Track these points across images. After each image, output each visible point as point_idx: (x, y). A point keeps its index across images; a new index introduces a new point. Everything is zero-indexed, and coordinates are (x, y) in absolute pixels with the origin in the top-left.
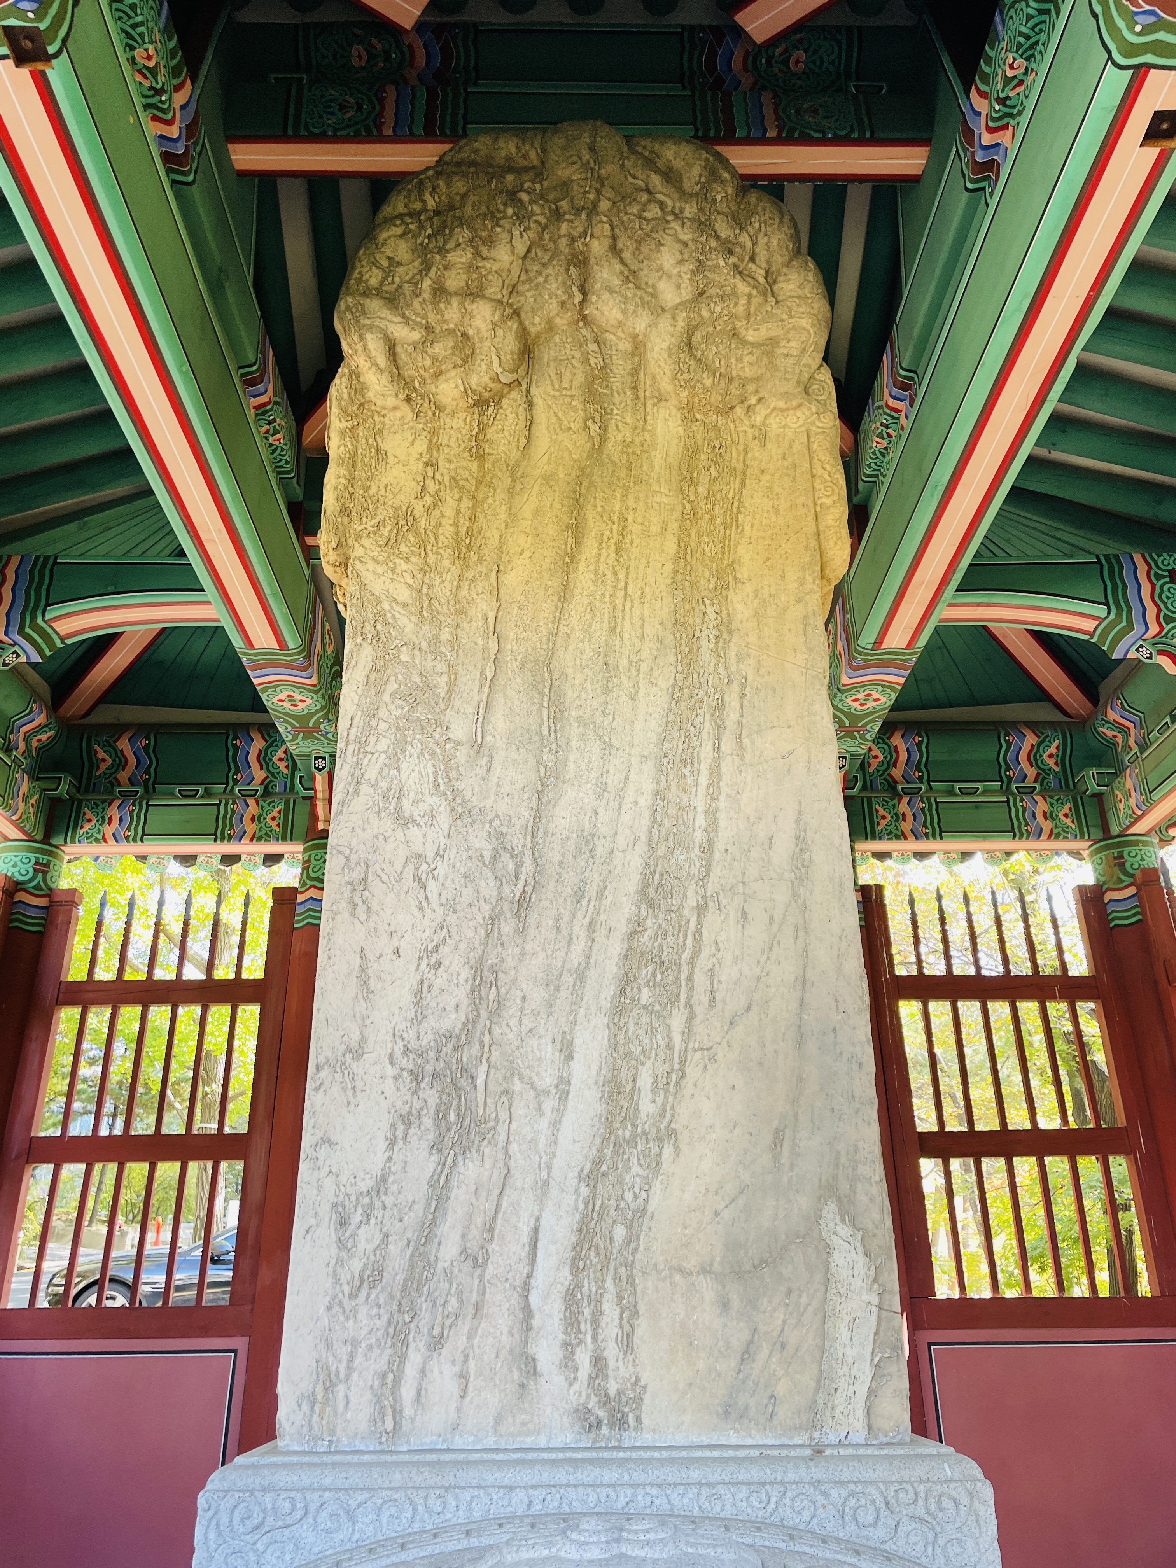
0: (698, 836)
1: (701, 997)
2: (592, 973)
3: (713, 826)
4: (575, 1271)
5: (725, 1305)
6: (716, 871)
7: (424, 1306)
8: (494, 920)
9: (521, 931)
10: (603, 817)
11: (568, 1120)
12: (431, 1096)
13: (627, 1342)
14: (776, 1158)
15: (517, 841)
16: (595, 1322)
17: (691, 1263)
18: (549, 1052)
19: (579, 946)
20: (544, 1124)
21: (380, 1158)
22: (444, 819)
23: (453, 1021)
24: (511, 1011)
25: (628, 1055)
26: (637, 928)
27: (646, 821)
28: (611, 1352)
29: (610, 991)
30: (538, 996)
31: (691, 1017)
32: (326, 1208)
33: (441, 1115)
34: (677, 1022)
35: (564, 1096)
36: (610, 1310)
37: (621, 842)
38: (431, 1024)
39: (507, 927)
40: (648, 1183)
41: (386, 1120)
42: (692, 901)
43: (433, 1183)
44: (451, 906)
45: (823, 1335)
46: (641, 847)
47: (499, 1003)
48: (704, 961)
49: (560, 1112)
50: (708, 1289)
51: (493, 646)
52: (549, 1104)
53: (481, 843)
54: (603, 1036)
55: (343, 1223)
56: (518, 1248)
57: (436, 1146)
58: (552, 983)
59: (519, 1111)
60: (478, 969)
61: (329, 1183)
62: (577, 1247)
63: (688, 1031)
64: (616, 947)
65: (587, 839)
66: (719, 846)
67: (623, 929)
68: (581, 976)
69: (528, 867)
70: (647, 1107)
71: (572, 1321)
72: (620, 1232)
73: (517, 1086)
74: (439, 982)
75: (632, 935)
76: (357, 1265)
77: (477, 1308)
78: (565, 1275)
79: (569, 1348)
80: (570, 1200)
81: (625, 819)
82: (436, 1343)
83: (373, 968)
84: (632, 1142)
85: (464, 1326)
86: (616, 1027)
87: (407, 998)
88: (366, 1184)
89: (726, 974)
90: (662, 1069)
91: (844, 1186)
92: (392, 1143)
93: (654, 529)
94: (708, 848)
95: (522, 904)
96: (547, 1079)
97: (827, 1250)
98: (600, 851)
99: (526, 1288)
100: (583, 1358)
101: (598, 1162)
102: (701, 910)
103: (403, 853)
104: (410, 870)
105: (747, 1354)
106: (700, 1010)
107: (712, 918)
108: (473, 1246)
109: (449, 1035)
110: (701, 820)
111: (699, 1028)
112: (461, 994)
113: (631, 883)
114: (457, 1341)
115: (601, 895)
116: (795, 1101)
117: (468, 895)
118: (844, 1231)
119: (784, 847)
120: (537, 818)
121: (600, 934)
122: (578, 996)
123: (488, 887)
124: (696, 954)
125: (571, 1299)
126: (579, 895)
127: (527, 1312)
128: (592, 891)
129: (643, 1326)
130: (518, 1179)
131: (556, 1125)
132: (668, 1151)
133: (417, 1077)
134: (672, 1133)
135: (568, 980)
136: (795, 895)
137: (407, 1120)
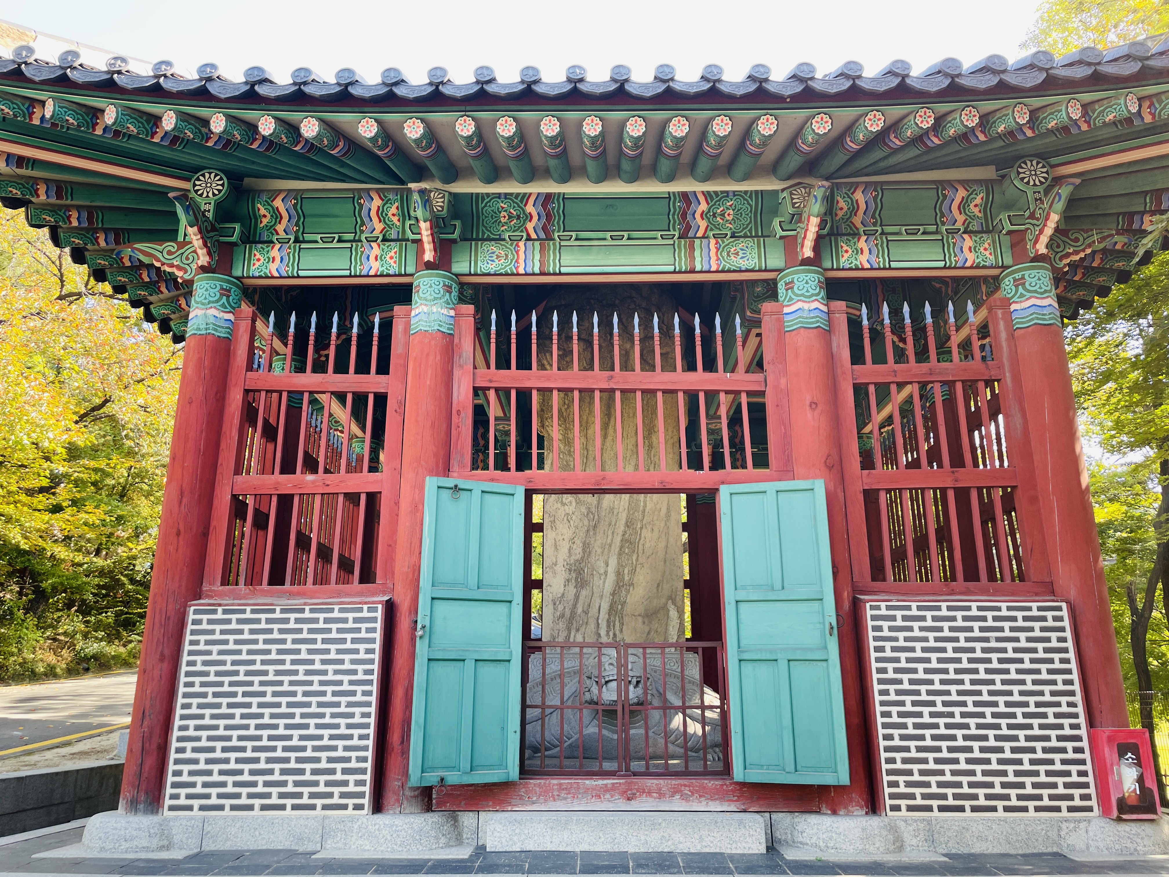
0: (641, 508)
1: (641, 551)
2: (613, 545)
3: (645, 505)
4: (609, 615)
5: (644, 623)
6: (646, 518)
7: (574, 622)
8: (588, 531)
9: (595, 534)
10: (616, 503)
11: (607, 581)
12: (574, 575)
13: (621, 631)
14: (658, 590)
15: (593, 510)
16: (614, 626)
17: (636, 614)
18: (603, 565)
19: (610, 538)
20: (601, 582)
21: (562, 589)
22: (574, 504)
23: (579, 557)
24: (593, 554)
25: (622, 566)
26: (625, 532)
27: (627, 504)
28: (618, 632)
29: (617, 550)
30: (599, 551)
31: (638, 556)
32: (550, 601)
33: (576, 579)
34: (634, 557)
35: (606, 575)
36: (617, 624)
37: (621, 510)
38: (573, 557)
39: (591, 533)
40: (626, 595)
41: (563, 581)
42: (639, 526)
43: (575, 595)
44: (576, 527)
45: (666, 629)
46: (626, 511)
47: (590, 552)
48: (641, 542)
49: (605, 579)
50: (640, 619)
51: (586, 453)
52: (602, 577)
53: (584, 510)
54: (616, 561)
55: (555, 604)
56: (596, 610)
57: (576, 587)
58: (603, 547)
59: (595, 579)
60: (584, 544)
61: (551, 595)
62: (609, 610)
63: (637, 560)
64: (619, 538)
65: (612, 509)
66: (647, 511)
67: (621, 533)
68: (610, 546)
69: (596, 517)
70: (626, 578)
71: (608, 626)
72: (620, 607)
73: (595, 573)
74: (575, 547)
75: (623, 535)
76: (558, 614)
77: (587, 623)
78: (607, 616)
79: (608, 633)
80: (608, 599)
81: (622, 503)
82: (578, 630)
83: (558, 543)
84: (623, 586)
85: (584, 627)
86: (619, 559)
87: (567, 551)
88: (559, 595)
89: (647, 545)
90: (630, 569)
91: (673, 596)
92: (565, 586)
93: (631, 415)
94: (644, 511)
95: (595, 527)
96: (602, 571)
97: (668, 611)
98: (615, 513)
99: (598, 619)
100: (611, 634)
101: (614, 591)
102: (641, 528)
103: (563, 513)
104: (565, 518)
105: (649, 633)
106: (640, 555)
107: (644, 531)
108: (585, 609)
109: (577, 560)
110: (642, 504)
111: (640, 558)
112: (580, 550)
113: (623, 521)
114: (582, 630)
115: (615, 525)
116: (663, 577)
117: (581, 524)
118: (673, 607)
119: (664, 511)
120: (599, 503)
121: (615, 535)
122: (609, 552)
123: (586, 522)
124: (640, 540)
125: (608, 621)
126: (610, 525)
127: (598, 624)
128: (613, 524)
129: (625, 627)
130: (595, 595)
131: (604, 582)
132: (631, 588)
133: (570, 570)
134: (633, 584)
135: (607, 547)
136: (666, 524)
137: (568, 581)
